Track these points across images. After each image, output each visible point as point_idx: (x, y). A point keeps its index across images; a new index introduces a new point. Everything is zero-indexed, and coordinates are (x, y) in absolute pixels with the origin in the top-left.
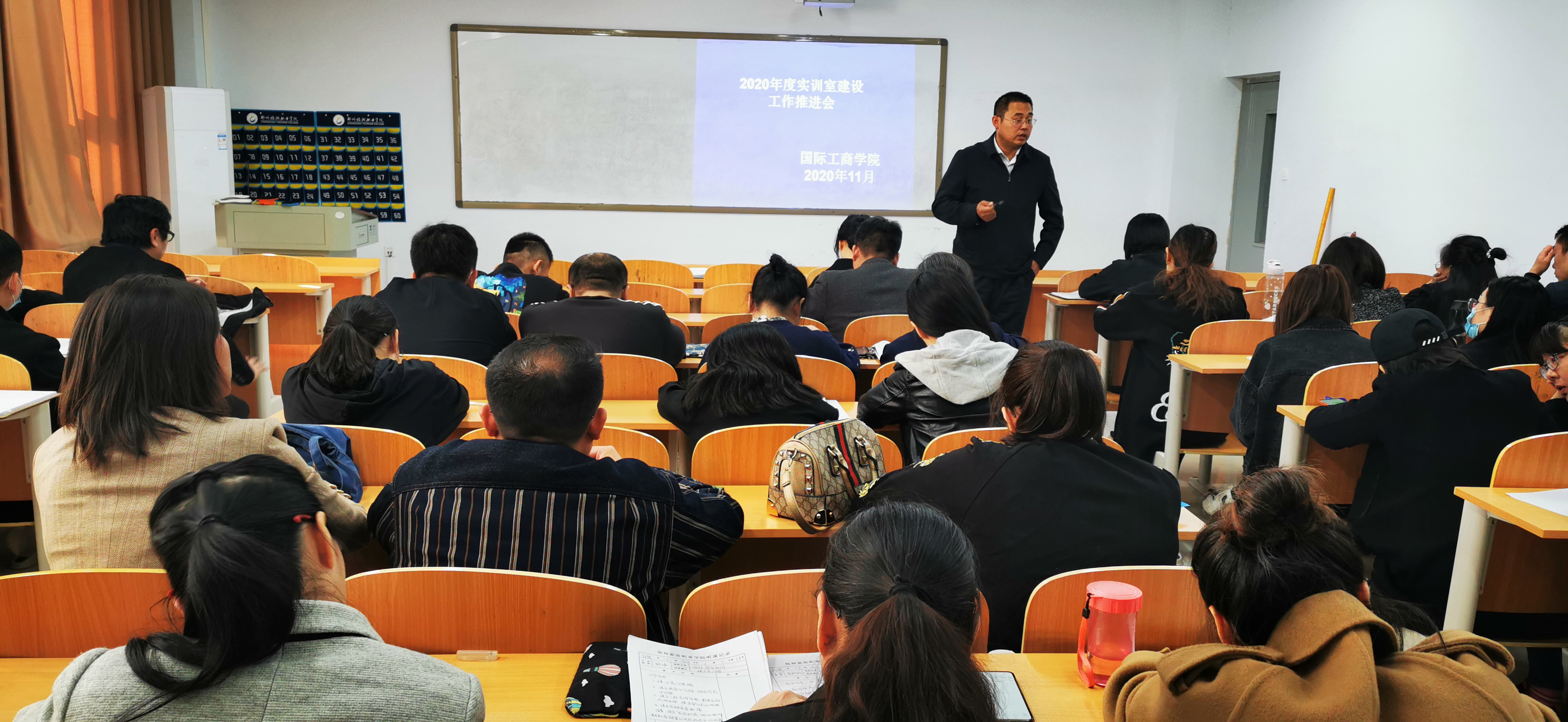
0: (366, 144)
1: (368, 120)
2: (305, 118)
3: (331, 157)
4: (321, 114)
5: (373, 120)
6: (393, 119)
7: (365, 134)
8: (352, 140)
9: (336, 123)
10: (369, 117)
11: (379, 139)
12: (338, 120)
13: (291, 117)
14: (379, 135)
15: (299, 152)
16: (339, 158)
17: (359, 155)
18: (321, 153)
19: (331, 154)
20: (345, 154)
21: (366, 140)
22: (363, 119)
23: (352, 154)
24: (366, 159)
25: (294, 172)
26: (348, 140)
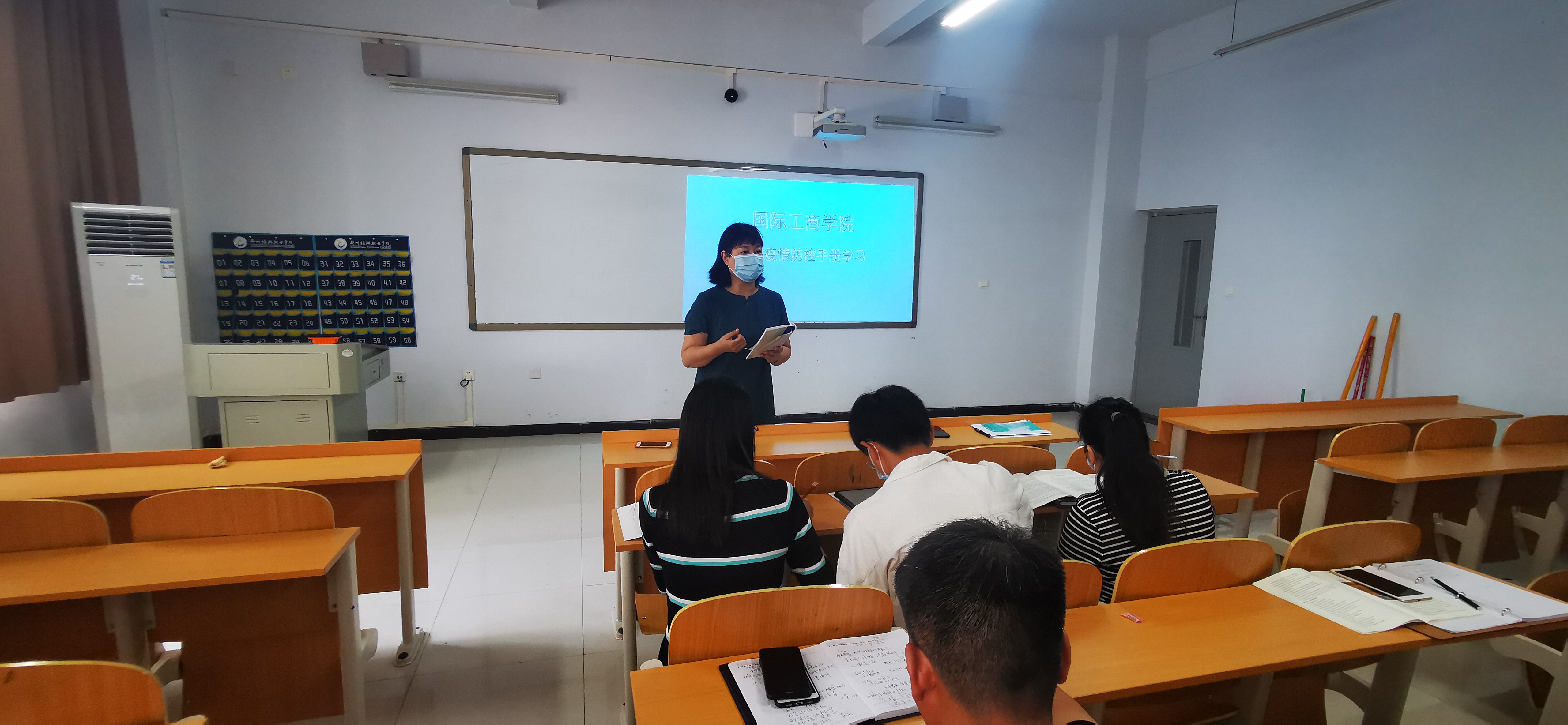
0: (372, 268)
1: (373, 243)
2: (303, 242)
3: (333, 282)
4: (320, 238)
5: (379, 244)
6: (402, 243)
7: (370, 258)
8: (355, 264)
9: (338, 247)
10: (374, 241)
11: (387, 263)
12: (340, 243)
13: (287, 241)
14: (387, 259)
15: (296, 278)
16: (342, 283)
17: (363, 279)
18: (322, 278)
19: (333, 278)
20: (348, 278)
21: (371, 264)
22: (368, 243)
23: (356, 278)
24: (372, 283)
25: (290, 299)
26: (351, 264)
